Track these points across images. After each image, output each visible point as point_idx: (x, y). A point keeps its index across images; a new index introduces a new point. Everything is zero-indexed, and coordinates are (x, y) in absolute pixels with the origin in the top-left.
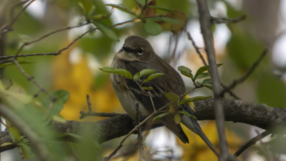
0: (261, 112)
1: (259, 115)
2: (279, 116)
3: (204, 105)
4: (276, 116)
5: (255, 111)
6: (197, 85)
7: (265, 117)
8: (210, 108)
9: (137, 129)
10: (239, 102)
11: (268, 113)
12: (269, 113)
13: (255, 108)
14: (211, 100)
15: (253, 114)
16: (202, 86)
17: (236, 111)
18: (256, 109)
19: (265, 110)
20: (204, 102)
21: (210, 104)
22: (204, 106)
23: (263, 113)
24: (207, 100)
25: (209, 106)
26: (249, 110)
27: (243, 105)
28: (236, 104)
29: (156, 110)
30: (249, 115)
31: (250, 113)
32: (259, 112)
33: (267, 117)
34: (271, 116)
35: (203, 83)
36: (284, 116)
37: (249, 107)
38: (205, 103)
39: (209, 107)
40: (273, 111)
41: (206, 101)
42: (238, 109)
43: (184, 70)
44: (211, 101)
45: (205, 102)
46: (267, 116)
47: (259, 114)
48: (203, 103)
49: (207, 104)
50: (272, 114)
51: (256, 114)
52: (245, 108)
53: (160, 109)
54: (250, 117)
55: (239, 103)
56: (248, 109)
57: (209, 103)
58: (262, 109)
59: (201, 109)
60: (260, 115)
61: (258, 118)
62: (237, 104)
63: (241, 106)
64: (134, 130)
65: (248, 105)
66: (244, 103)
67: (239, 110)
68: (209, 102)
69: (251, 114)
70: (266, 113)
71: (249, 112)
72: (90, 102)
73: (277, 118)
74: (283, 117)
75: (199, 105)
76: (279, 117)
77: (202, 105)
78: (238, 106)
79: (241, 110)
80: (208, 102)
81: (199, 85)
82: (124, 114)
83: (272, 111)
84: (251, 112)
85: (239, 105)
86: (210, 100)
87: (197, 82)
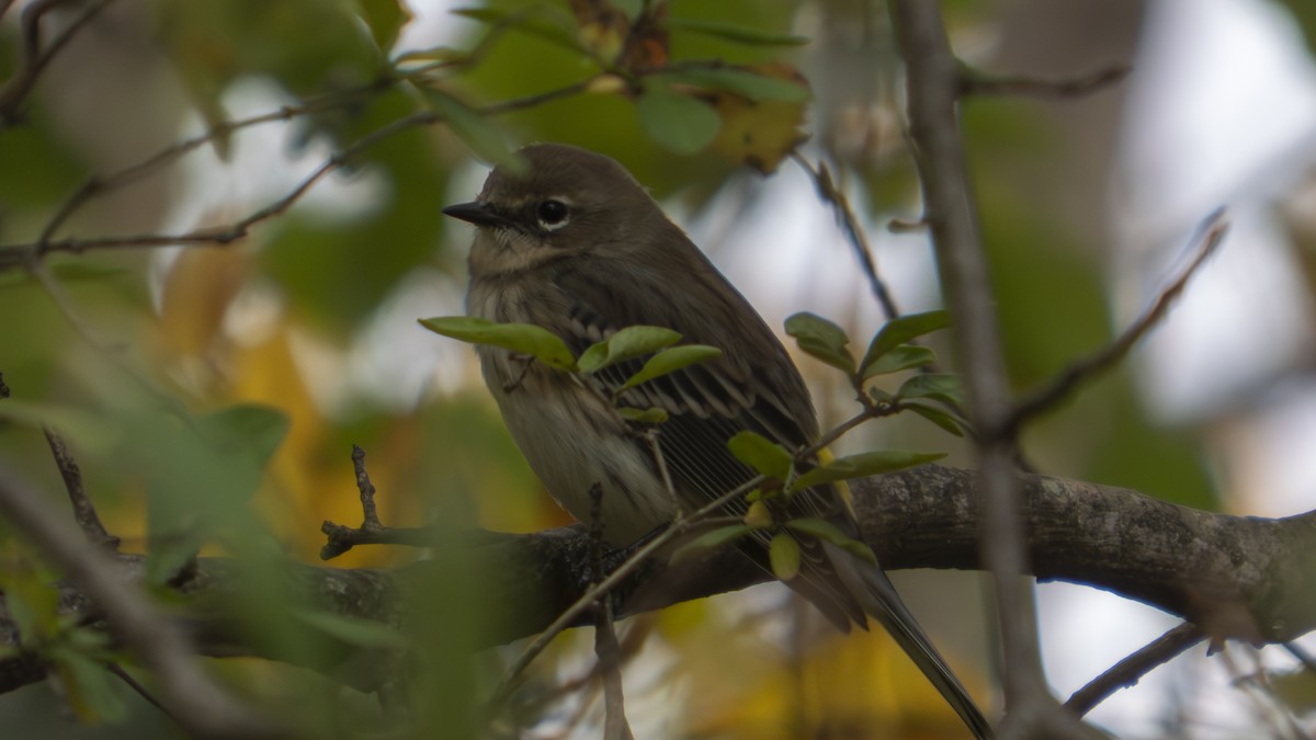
0: (1164, 537)
1: (1155, 547)
2: (1245, 552)
3: (901, 498)
4: (1232, 554)
5: (1137, 530)
6: (874, 402)
7: (1182, 557)
8: (929, 513)
9: (596, 603)
10: (1061, 486)
11: (1197, 540)
12: (1200, 539)
13: (1136, 517)
14: (931, 478)
15: (1129, 543)
16: (895, 408)
17: (1047, 529)
18: (1140, 523)
19: (1182, 525)
20: (900, 487)
21: (928, 494)
22: (900, 501)
23: (1174, 541)
24: (917, 477)
25: (925, 505)
26: (1111, 522)
27: (1082, 500)
28: (1047, 497)
29: (684, 517)
30: (1111, 550)
31: (1116, 540)
32: (1156, 536)
33: (1192, 558)
34: (1208, 553)
35: (900, 397)
36: (1269, 554)
37: (1108, 509)
38: (904, 490)
39: (926, 508)
40: (1220, 533)
41: (912, 479)
42: (1058, 521)
43: (811, 334)
44: (935, 483)
45: (908, 486)
46: (1191, 554)
47: (1151, 546)
48: (897, 492)
49: (916, 495)
50: (1213, 547)
51: (1140, 543)
52: (1090, 517)
53: (702, 511)
54: (1113, 557)
55: (1064, 490)
56: (1103, 521)
57: (925, 489)
58: (1167, 520)
59: (886, 518)
60: (1158, 551)
61: (1151, 562)
62: (1053, 495)
63: (1071, 506)
64: (580, 605)
65: (1105, 500)
66: (1086, 492)
67: (1064, 525)
68: (922, 483)
69: (1118, 543)
70: (1185, 541)
71: (1107, 535)
72: (367, 478)
73: (1237, 562)
74: (1266, 560)
75: (879, 499)
76: (1247, 559)
77: (895, 498)
78: (1059, 504)
79: (1075, 524)
80: (918, 486)
81: (882, 404)
82: (530, 537)
83: (1215, 530)
84: (1120, 532)
85: (1063, 500)
86: (926, 474)
87: (874, 390)
